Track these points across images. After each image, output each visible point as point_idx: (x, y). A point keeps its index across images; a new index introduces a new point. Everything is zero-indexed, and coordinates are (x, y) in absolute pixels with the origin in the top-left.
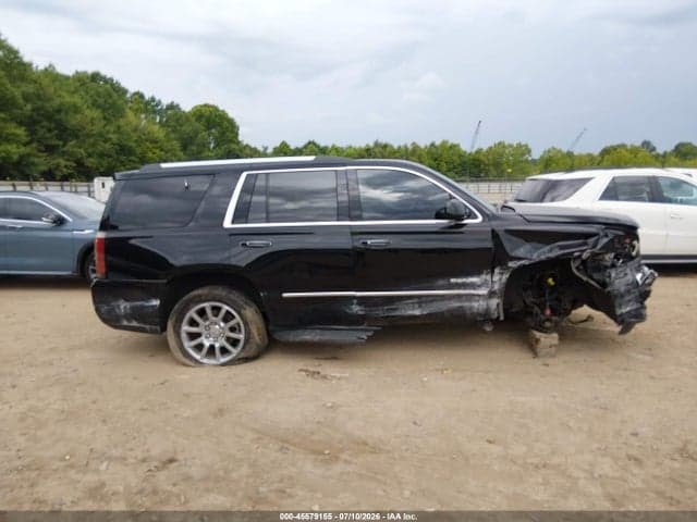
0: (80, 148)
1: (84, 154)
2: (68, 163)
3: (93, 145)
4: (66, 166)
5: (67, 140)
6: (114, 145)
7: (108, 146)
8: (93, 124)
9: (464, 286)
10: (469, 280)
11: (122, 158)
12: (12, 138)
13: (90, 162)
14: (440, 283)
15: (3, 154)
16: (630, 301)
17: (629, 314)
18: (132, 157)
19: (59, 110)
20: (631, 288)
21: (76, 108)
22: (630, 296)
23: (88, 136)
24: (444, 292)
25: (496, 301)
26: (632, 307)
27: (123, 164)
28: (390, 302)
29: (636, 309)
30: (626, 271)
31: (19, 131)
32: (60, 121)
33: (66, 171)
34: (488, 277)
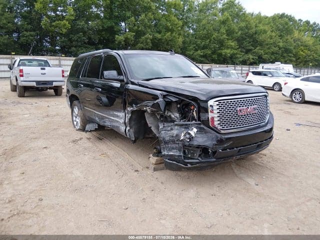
0: (262, 50)
1: (263, 53)
2: (254, 57)
3: (269, 48)
4: (253, 59)
5: (257, 47)
6: (280, 48)
7: (277, 49)
8: (271, 39)
9: (117, 116)
10: (119, 114)
11: (285, 55)
12: (229, 46)
13: (265, 56)
14: (111, 113)
15: (224, 54)
16: (173, 148)
17: (171, 158)
18: (290, 55)
19: (256, 33)
20: (175, 140)
21: (265, 32)
22: (174, 146)
23: (267, 45)
24: (112, 118)
25: (128, 128)
26: (175, 154)
27: (284, 57)
28: (102, 118)
29: (178, 156)
30: (173, 127)
31: (233, 44)
32: (255, 38)
33: (252, 61)
34: (124, 114)
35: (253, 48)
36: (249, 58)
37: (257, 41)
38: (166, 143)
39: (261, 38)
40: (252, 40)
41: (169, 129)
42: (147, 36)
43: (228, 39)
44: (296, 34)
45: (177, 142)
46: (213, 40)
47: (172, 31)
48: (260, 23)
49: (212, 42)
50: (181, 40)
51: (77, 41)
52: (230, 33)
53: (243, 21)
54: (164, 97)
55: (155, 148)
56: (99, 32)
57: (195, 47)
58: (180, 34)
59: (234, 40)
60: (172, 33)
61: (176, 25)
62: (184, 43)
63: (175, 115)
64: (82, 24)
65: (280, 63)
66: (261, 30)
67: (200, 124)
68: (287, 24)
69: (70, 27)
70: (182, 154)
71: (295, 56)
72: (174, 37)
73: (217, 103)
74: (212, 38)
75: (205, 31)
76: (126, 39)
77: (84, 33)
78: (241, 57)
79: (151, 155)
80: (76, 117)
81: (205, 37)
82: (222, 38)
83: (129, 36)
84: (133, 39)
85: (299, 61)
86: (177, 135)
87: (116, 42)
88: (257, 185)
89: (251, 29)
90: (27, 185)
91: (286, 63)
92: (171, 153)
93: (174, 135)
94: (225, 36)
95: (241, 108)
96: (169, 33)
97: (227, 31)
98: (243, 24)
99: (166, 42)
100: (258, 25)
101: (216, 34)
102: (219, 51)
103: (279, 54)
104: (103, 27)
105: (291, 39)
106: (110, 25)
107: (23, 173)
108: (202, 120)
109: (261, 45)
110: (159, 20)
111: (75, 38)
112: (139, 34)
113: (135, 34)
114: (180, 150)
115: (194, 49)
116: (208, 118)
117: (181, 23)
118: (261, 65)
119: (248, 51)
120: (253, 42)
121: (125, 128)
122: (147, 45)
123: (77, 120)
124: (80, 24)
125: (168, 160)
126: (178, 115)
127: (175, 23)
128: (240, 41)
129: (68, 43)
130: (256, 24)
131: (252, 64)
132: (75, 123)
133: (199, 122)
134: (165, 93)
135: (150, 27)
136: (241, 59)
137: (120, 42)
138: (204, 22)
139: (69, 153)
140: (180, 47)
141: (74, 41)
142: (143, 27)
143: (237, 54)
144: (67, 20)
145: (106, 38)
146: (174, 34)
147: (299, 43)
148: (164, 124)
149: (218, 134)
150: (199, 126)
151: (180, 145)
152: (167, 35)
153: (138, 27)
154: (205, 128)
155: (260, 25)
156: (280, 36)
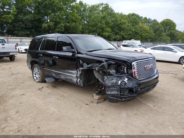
0: (124, 33)
3: (127, 32)
5: (121, 31)
6: (133, 32)
7: (131, 32)
8: (128, 27)
9: (71, 73)
10: (72, 72)
11: (135, 35)
12: (107, 31)
13: (126, 36)
14: (67, 71)
15: (104, 35)
16: (113, 90)
17: (113, 95)
18: (138, 35)
19: (120, 24)
20: (114, 85)
21: (125, 23)
22: (114, 89)
23: (126, 30)
24: (67, 74)
25: (79, 80)
26: (115, 93)
27: (135, 37)
28: (59, 74)
29: (117, 94)
30: (113, 78)
31: (109, 30)
32: (120, 26)
33: (119, 39)
34: (76, 72)
35: (119, 32)
36: (117, 37)
37: (121, 28)
38: (109, 87)
39: (123, 26)
40: (118, 28)
41: (111, 79)
42: (62, 24)
43: (106, 27)
44: (141, 24)
45: (116, 86)
46: (98, 27)
47: (76, 22)
48: (122, 18)
49: (97, 28)
50: (81, 27)
51: (18, 27)
52: (107, 23)
53: (113, 17)
54: (106, 61)
55: (97, 90)
56: (32, 21)
57: (88, 31)
58: (80, 24)
59: (109, 28)
60: (75, 23)
61: (78, 18)
62: (82, 29)
63: (113, 71)
64: (21, 17)
65: (133, 40)
66: (123, 22)
67: (128, 76)
68: (136, 19)
69: (14, 19)
70: (119, 93)
71: (140, 36)
72: (77, 25)
73: (136, 64)
74: (98, 26)
75: (94, 22)
76: (49, 26)
77: (23, 22)
78: (114, 37)
79: (95, 95)
80: (36, 74)
81: (94, 26)
82: (103, 26)
83: (51, 24)
84: (53, 26)
85: (142, 38)
86: (116, 83)
87: (43, 28)
88: (155, 107)
89: (118, 22)
90: (24, 119)
91: (136, 39)
92: (113, 93)
93: (114, 83)
94: (104, 25)
95: (147, 66)
96: (74, 23)
97: (105, 23)
98: (114, 19)
99: (72, 28)
100: (121, 19)
101: (100, 24)
102: (102, 34)
103: (132, 35)
104: (34, 18)
105: (138, 27)
106: (39, 18)
107: (18, 112)
108: (129, 73)
109: (123, 30)
110: (68, 16)
111: (17, 25)
112: (56, 23)
113: (54, 23)
114: (118, 91)
115: (88, 32)
116: (132, 72)
117: (80, 17)
118: (124, 41)
119: (117, 34)
120: (119, 28)
121: (76, 80)
122: (62, 29)
123: (37, 76)
124: (20, 16)
125: (111, 97)
126: (114, 71)
127: (77, 17)
128: (112, 28)
129: (13, 28)
130: (120, 19)
131: (119, 40)
132: (35, 78)
133: (128, 75)
134: (107, 59)
135: (63, 19)
136: (113, 38)
137: (45, 28)
138: (93, 17)
139: (41, 97)
140: (80, 31)
141: (16, 27)
142: (59, 20)
143: (111, 35)
144: (12, 14)
145: (36, 25)
146: (77, 24)
147: (142, 29)
148: (107, 77)
149: (138, 81)
150: (128, 77)
151: (118, 88)
152: (73, 24)
153: (56, 19)
154: (131, 78)
155: (122, 20)
156: (133, 25)
